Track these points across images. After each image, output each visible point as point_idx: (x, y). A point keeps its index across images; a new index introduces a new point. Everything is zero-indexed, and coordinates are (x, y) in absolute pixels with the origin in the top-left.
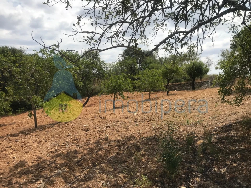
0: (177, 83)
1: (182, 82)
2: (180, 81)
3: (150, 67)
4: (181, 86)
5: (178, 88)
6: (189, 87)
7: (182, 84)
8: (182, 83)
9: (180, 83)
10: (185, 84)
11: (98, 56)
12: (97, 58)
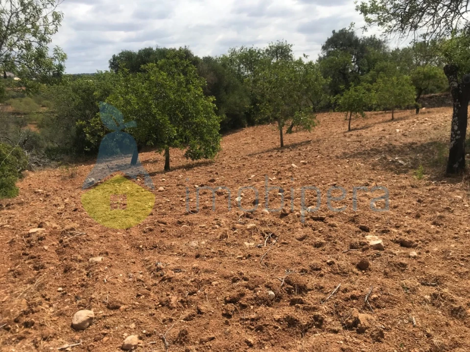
0: (427, 96)
1: (435, 93)
2: (432, 92)
3: (378, 68)
4: (434, 101)
5: (429, 104)
6: (450, 102)
7: (437, 96)
8: (437, 94)
9: (433, 96)
10: (442, 96)
11: (290, 54)
12: (289, 56)
